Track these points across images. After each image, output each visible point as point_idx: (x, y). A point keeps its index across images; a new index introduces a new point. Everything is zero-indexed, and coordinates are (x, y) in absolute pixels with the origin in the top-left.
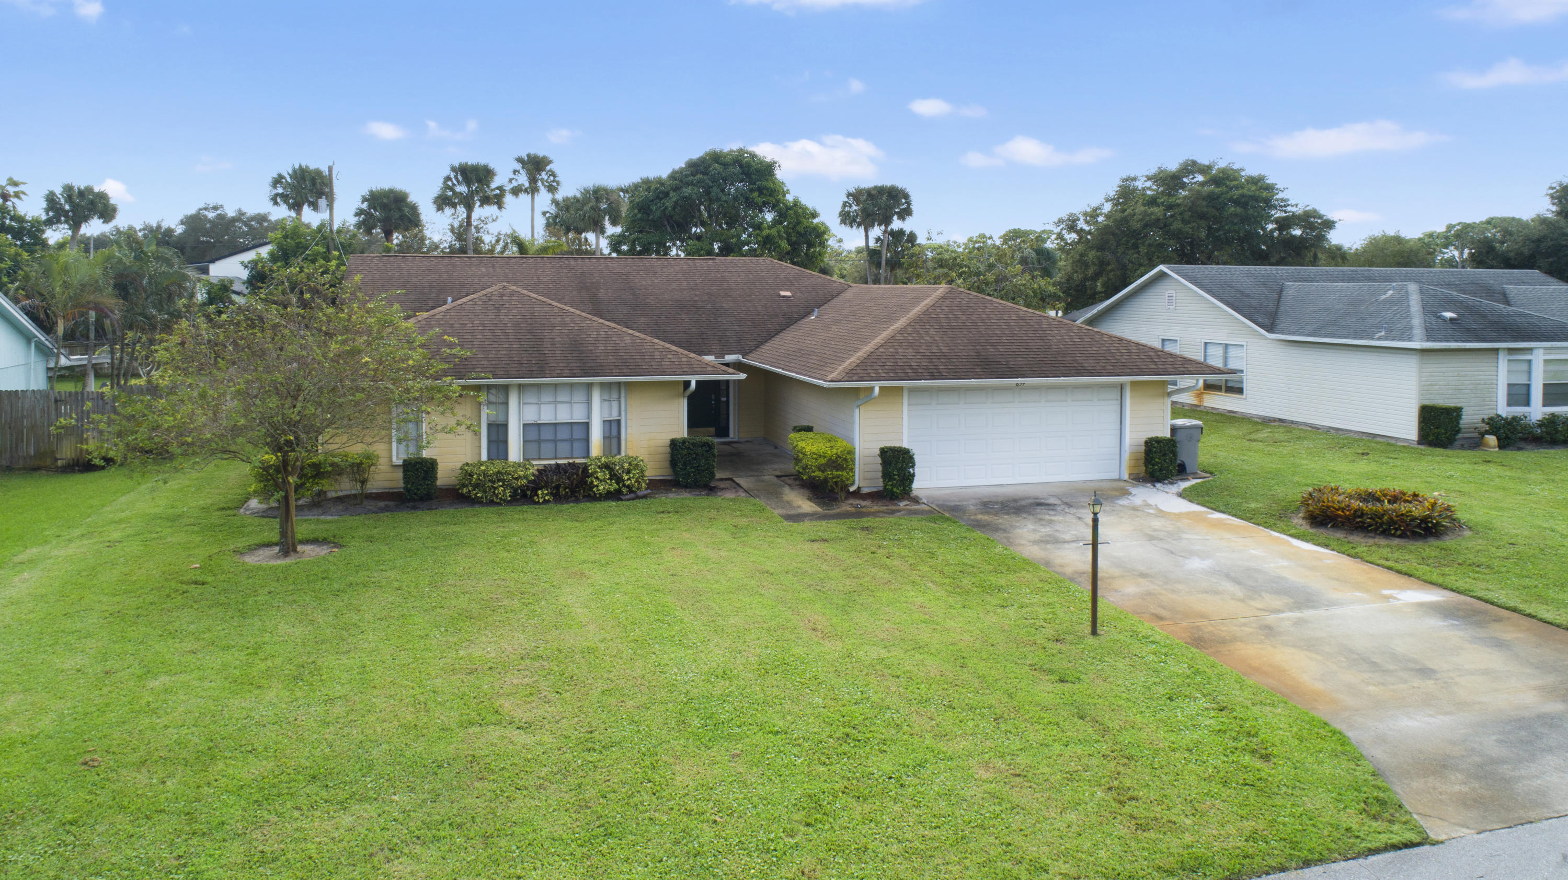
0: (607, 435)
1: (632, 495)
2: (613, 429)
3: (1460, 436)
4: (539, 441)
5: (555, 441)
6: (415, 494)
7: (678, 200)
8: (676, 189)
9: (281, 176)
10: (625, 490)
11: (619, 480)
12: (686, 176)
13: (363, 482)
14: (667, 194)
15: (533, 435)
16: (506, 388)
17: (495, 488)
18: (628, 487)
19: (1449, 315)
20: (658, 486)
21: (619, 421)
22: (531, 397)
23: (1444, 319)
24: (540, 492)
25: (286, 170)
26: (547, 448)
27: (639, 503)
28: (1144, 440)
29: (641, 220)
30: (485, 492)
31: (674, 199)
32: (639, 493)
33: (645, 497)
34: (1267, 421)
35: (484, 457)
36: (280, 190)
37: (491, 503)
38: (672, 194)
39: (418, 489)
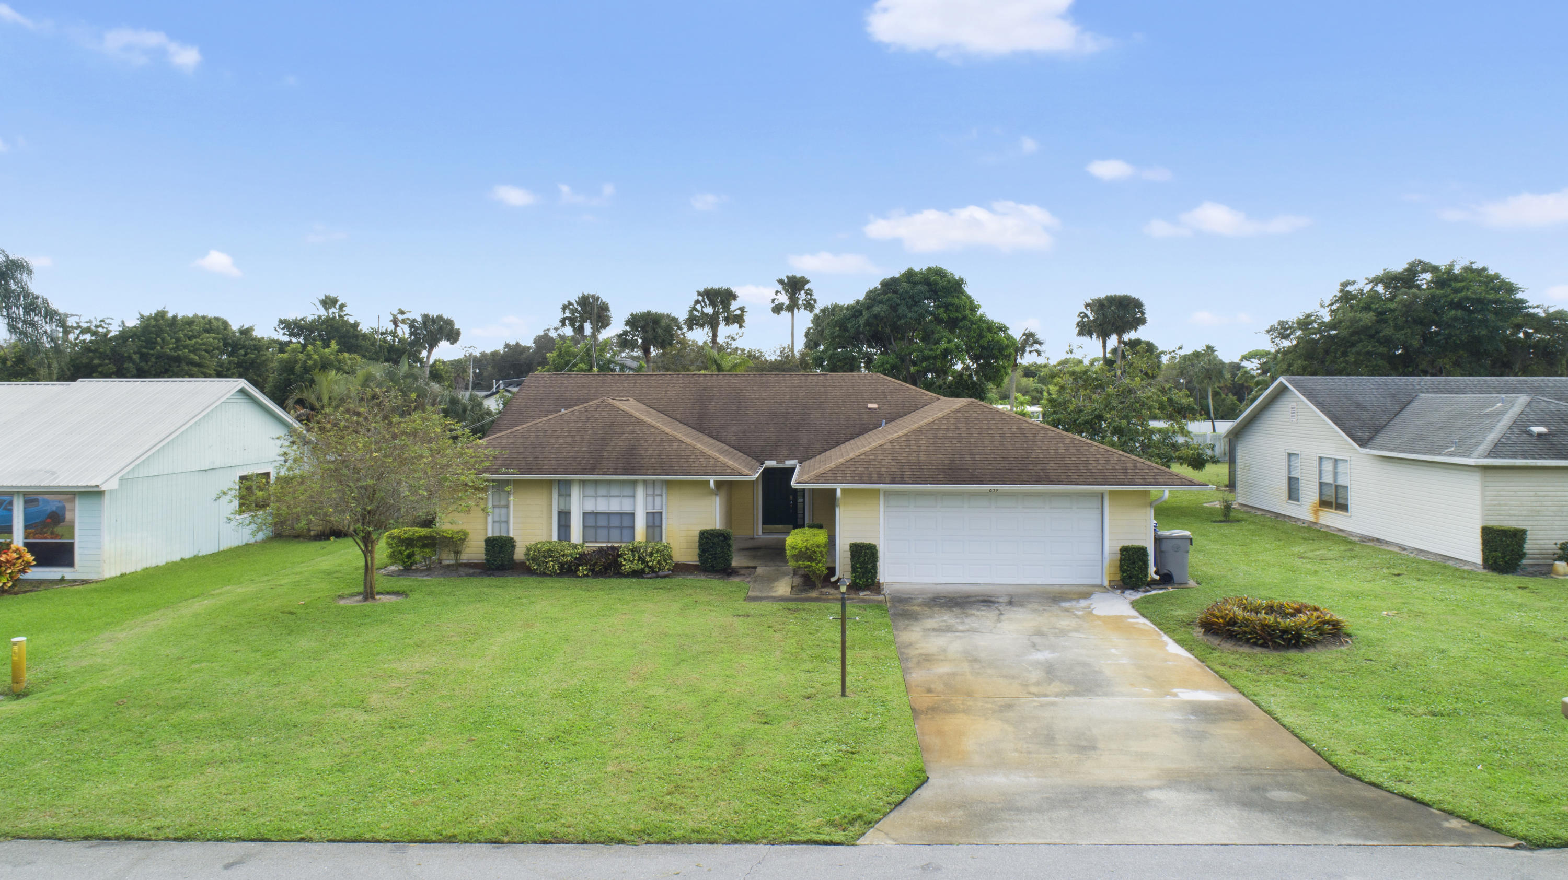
0: (650, 524)
1: (654, 575)
2: (655, 521)
3: (1524, 562)
4: (596, 527)
5: (609, 528)
6: (493, 564)
7: (869, 318)
8: (869, 307)
9: (570, 303)
10: (647, 570)
11: (642, 560)
12: (879, 295)
13: (457, 553)
14: (860, 313)
15: (591, 522)
16: (568, 483)
17: (547, 563)
18: (650, 567)
19: (1536, 429)
20: (681, 569)
21: (661, 513)
22: (590, 491)
23: (1530, 434)
24: (581, 568)
25: (573, 297)
26: (602, 533)
27: (660, 582)
28: (1119, 548)
29: (839, 336)
30: (539, 565)
31: (866, 317)
32: (661, 573)
33: (665, 577)
34: (1365, 539)
35: (555, 538)
36: (568, 314)
37: (544, 574)
38: (864, 312)
39: (495, 561)
